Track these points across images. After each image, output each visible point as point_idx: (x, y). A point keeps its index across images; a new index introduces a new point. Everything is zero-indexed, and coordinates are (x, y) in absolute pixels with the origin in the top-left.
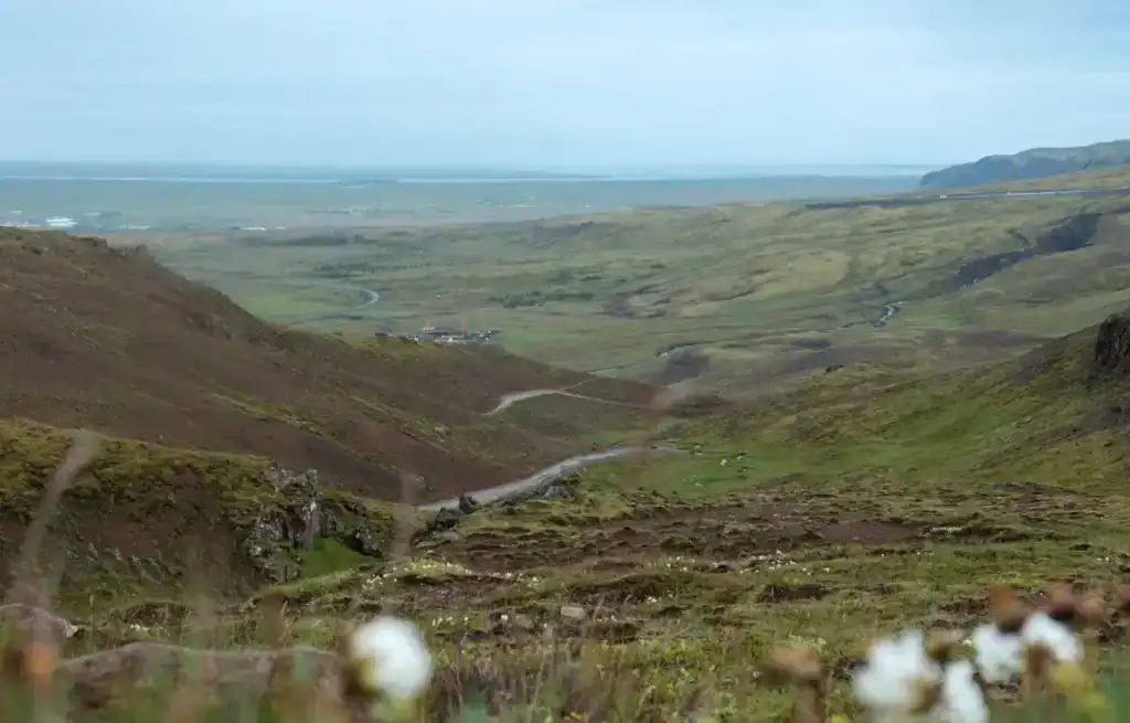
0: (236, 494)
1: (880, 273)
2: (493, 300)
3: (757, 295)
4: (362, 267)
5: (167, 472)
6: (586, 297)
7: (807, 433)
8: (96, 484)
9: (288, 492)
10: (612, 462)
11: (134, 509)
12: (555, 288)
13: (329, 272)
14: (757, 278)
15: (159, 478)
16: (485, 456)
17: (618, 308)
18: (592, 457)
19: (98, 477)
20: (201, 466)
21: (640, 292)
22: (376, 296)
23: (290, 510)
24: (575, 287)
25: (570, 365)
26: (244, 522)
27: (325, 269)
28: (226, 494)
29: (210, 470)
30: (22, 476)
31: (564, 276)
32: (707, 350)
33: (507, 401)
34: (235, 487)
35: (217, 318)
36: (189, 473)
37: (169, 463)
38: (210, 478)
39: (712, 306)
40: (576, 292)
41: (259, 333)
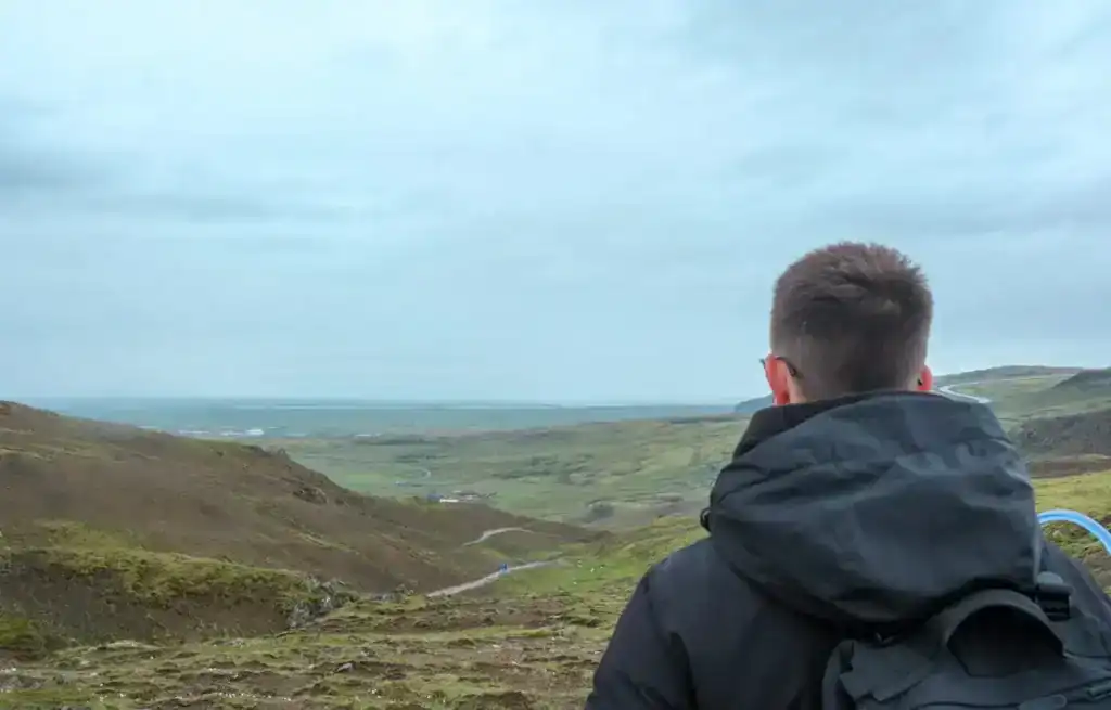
0: (286, 594)
1: (711, 459)
2: (495, 475)
3: (644, 472)
4: (422, 456)
5: (248, 581)
6: (546, 473)
7: (640, 553)
8: (208, 589)
9: (315, 591)
10: (527, 571)
11: (228, 602)
12: (530, 468)
13: (405, 459)
14: (644, 462)
15: (243, 585)
16: (458, 568)
17: (565, 479)
18: (518, 568)
19: (209, 584)
20: (268, 578)
21: (579, 470)
22: (429, 473)
23: (315, 601)
24: (541, 467)
25: (528, 514)
26: (289, 608)
27: (404, 457)
28: (279, 592)
29: (272, 580)
30: (167, 584)
31: (535, 462)
32: (613, 504)
33: (487, 535)
34: (287, 589)
35: (320, 490)
36: (260, 582)
37: (250, 576)
38: (271, 585)
39: (617, 478)
40: (541, 470)
41: (344, 497)
